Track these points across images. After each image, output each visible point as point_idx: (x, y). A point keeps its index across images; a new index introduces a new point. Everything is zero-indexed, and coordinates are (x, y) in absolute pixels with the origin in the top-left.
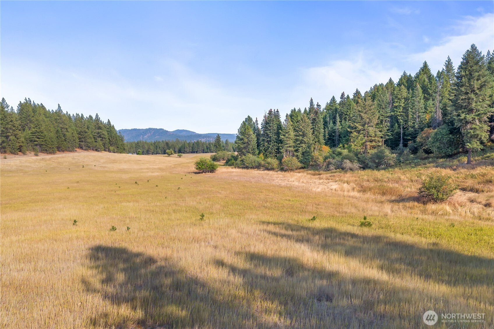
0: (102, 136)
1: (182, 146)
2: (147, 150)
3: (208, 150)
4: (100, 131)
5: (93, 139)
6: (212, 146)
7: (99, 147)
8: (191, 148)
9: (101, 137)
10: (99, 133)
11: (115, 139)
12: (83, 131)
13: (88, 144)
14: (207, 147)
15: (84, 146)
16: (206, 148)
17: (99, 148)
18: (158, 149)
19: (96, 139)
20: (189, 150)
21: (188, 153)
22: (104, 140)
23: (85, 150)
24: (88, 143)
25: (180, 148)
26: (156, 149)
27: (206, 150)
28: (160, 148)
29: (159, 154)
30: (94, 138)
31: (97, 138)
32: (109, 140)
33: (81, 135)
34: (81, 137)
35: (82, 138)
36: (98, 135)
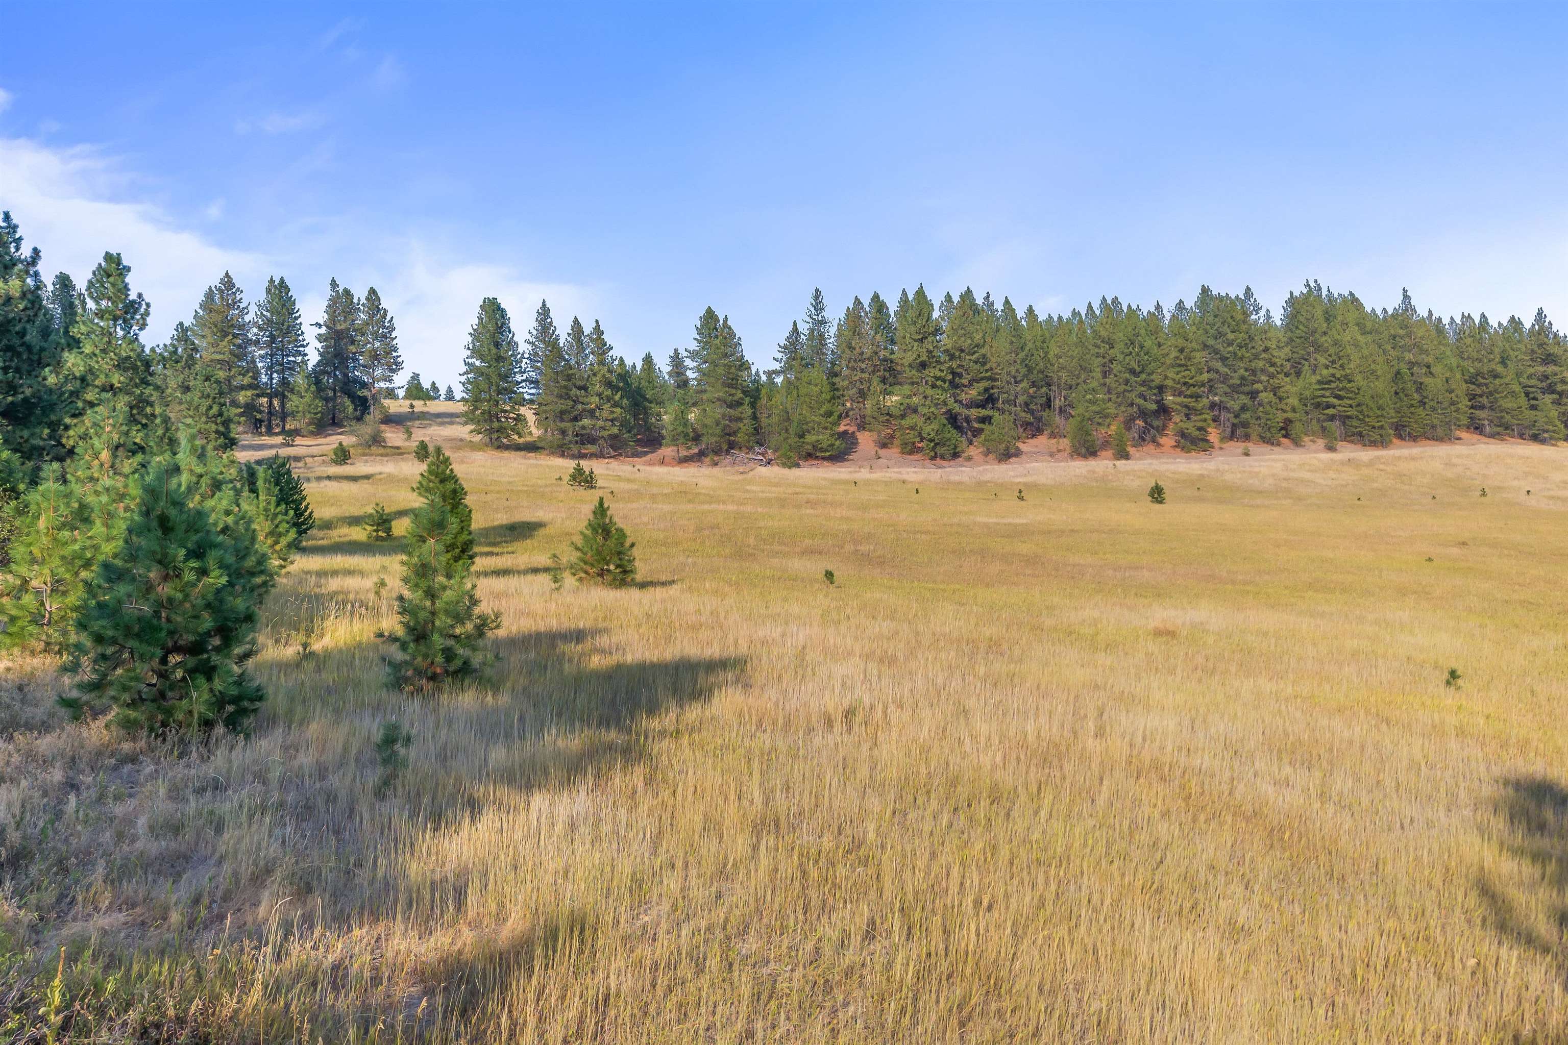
0: (1560, 388)
4: (1551, 369)
5: (1523, 400)
7: (1546, 427)
9: (1553, 392)
10: (1547, 377)
12: (1485, 369)
13: (1502, 418)
15: (1486, 422)
17: (1547, 431)
19: (1535, 399)
23: (1492, 436)
24: (1504, 414)
30: (1527, 394)
31: (1540, 397)
33: (1480, 386)
34: (1479, 392)
35: (1481, 396)
36: (1544, 384)
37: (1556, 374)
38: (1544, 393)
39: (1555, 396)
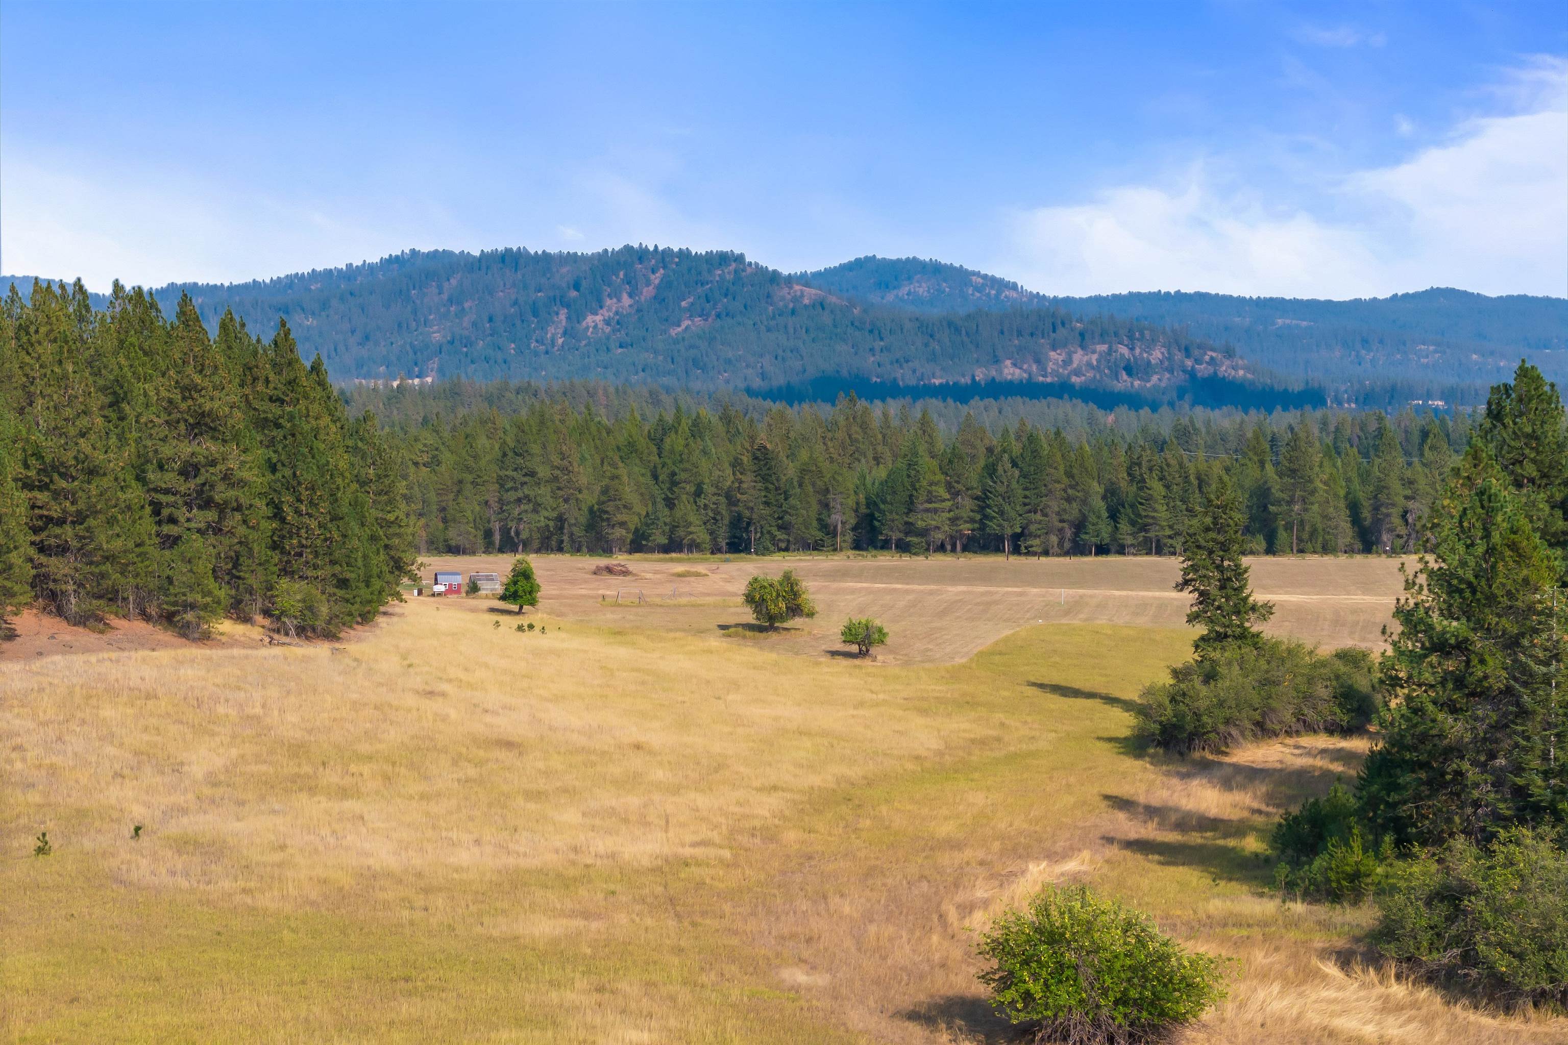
0: (221, 493)
1: (889, 484)
2: (591, 510)
3: (1124, 527)
4: (208, 447)
5: (147, 525)
6: (1157, 488)
7: (190, 598)
8: (967, 504)
9: (207, 504)
10: (196, 468)
11: (324, 507)
12: (69, 457)
13: (103, 576)
14: (1111, 492)
15: (71, 587)
16: (1099, 505)
17: (193, 606)
18: (685, 508)
19: (172, 520)
20: (953, 521)
21: (941, 548)
22: (228, 523)
23: (82, 620)
24: (107, 567)
25: (870, 503)
26: (670, 504)
27: (1105, 531)
28: (699, 493)
29: (694, 546)
30: (157, 509)
31: (182, 514)
32: (278, 515)
33: (56, 495)
34: (55, 511)
35: (61, 522)
36: (192, 484)
37: (213, 463)
38: (189, 506)
39: (211, 515)
